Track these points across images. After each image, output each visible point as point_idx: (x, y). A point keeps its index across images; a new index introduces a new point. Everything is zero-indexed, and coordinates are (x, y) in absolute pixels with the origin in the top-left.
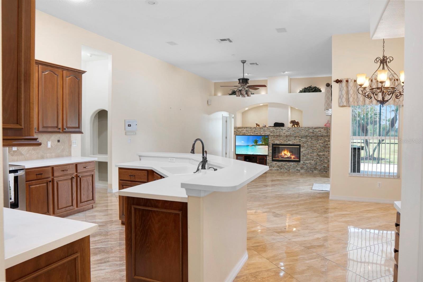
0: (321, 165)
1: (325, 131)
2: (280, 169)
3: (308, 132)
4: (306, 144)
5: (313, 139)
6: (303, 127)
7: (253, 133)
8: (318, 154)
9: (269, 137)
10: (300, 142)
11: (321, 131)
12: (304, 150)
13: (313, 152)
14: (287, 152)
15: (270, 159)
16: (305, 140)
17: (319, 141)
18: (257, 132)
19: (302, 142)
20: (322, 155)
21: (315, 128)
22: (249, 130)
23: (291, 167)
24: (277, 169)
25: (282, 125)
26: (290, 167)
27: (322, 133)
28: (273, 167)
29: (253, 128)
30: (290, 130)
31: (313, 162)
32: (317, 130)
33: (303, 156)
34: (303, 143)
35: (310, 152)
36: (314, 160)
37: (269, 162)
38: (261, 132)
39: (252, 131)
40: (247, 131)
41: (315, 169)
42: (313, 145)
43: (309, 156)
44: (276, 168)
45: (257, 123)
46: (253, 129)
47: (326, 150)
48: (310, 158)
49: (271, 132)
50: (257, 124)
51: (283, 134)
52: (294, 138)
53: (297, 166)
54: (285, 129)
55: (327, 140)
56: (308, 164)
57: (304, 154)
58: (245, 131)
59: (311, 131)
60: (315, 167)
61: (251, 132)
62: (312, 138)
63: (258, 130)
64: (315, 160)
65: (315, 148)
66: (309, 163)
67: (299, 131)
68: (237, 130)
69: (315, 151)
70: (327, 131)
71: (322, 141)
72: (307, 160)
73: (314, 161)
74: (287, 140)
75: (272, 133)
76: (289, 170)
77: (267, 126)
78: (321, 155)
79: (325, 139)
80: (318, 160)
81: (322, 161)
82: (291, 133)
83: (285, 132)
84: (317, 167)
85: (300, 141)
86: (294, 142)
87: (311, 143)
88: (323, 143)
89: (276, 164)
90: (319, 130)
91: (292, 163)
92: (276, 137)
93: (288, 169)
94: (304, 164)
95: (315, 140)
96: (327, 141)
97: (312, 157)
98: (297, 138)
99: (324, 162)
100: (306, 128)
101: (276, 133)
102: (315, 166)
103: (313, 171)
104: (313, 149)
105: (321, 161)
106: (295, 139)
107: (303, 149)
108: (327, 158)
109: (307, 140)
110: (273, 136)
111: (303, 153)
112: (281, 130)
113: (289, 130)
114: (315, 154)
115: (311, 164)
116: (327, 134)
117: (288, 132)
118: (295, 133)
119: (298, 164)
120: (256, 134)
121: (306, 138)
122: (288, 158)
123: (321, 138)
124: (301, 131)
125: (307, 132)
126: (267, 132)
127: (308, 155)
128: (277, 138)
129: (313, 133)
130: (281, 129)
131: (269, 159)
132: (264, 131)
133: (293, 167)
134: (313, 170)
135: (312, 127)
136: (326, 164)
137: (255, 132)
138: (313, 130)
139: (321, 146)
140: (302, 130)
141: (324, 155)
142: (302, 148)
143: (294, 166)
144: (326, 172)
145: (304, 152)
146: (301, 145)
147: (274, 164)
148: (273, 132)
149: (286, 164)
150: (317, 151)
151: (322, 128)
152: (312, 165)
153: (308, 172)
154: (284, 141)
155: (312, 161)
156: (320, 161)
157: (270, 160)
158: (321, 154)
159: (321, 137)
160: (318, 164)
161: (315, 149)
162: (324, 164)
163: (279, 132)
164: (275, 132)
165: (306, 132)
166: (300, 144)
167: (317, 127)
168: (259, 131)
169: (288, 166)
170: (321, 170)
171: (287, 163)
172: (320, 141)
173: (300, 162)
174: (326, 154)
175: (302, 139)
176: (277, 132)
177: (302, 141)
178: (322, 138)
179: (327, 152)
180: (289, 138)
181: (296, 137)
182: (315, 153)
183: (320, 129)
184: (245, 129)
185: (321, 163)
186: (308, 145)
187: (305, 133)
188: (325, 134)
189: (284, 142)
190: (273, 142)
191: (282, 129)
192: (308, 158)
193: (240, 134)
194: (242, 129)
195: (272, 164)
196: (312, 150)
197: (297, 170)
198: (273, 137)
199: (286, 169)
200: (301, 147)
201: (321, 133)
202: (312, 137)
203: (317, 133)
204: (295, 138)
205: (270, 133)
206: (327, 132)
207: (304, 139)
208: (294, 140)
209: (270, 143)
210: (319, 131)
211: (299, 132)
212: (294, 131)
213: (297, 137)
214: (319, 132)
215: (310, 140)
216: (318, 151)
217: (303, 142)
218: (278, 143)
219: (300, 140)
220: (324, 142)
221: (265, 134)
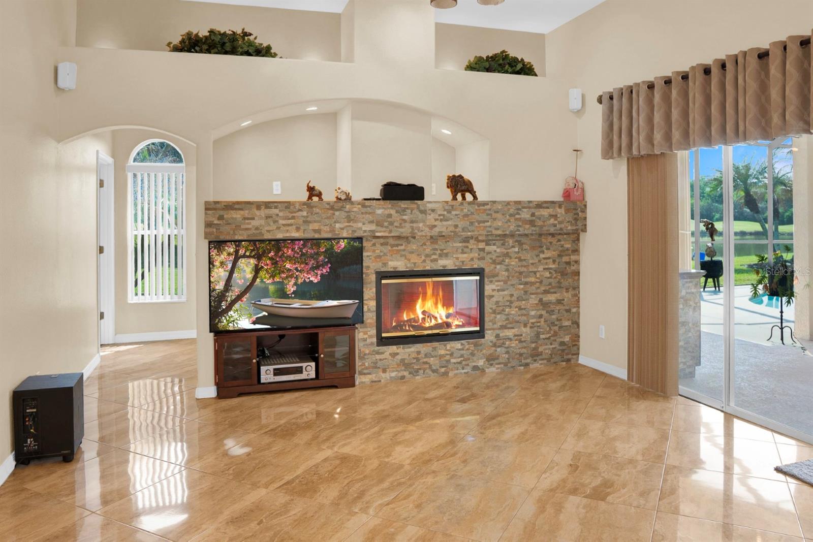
0: (552, 338)
1: (570, 217)
2: (410, 373)
3: (516, 219)
4: (503, 267)
5: (525, 247)
6: (500, 202)
7: (298, 229)
8: (541, 300)
9: (365, 244)
10: (483, 258)
11: (555, 217)
12: (498, 291)
13: (526, 292)
14: (436, 304)
15: (371, 337)
16: (498, 250)
17: (543, 252)
18: (316, 226)
19: (488, 258)
20: (554, 304)
21: (540, 205)
22: (281, 214)
23: (453, 361)
24: (400, 374)
25: (414, 193)
26: (448, 361)
27: (560, 223)
28: (384, 371)
29: (297, 207)
30: (454, 213)
31: (526, 331)
32: (545, 212)
33: (494, 312)
34: (494, 262)
35: (516, 294)
36: (529, 325)
37: (367, 352)
38: (335, 222)
39: (293, 218)
40: (270, 220)
41: (536, 355)
42: (525, 269)
43: (514, 311)
44: (393, 374)
45: (311, 185)
46: (300, 210)
47: (565, 283)
48: (517, 318)
49: (379, 224)
50: (311, 190)
51: (427, 229)
52: (461, 245)
53: (473, 354)
54: (433, 211)
55: (568, 246)
56: (510, 339)
57: (497, 302)
58: (263, 222)
59: (525, 215)
60: (535, 349)
61: (291, 225)
62: (521, 244)
63: (324, 216)
64: (533, 323)
65: (533, 279)
66: (515, 336)
67: (485, 217)
68: (221, 218)
69: (533, 289)
70: (575, 214)
71: (554, 251)
72: (509, 326)
73: (531, 327)
74: (435, 254)
75: (382, 226)
76: (446, 374)
77: (357, 197)
78: (550, 303)
79: (562, 243)
80: (542, 320)
81: (556, 325)
82: (456, 226)
83: (436, 220)
84: (540, 350)
85: (482, 254)
86: (463, 262)
87: (520, 260)
88: (557, 261)
89: (394, 355)
90: (550, 211)
91: (457, 345)
92: (391, 241)
93: (443, 370)
94: (499, 342)
95: (533, 248)
96: (568, 249)
97: (524, 312)
98: (472, 244)
99: (560, 327)
100: (508, 203)
101: (401, 226)
102: (533, 345)
103: (527, 365)
104: (526, 283)
105: (553, 324)
106: (465, 250)
107: (494, 287)
108: (568, 311)
109: (505, 251)
110: (382, 241)
111: (494, 299)
112: (418, 213)
113: (449, 212)
114: (533, 300)
115: (521, 341)
116: (574, 228)
117: (447, 220)
118: (472, 223)
119: (476, 345)
120: (315, 231)
121: (503, 244)
122: (438, 326)
123: (551, 243)
124: (495, 215)
125: (512, 220)
126: (360, 225)
127: (511, 307)
128: (397, 245)
129: (532, 223)
130: (418, 208)
131: (365, 340)
132: (349, 219)
133: (459, 360)
134: (528, 361)
135: (530, 202)
136: (567, 335)
137: (306, 222)
138: (533, 210)
139: (551, 269)
140: (496, 212)
141: (559, 302)
142: (491, 282)
143: (462, 356)
144: (568, 360)
145: (498, 296)
146: (487, 270)
147: (386, 355)
148: (386, 224)
149: (435, 349)
150: (539, 291)
151: (560, 207)
152: (524, 344)
153: (512, 369)
154: (423, 258)
155: (524, 330)
156: (548, 326)
157: (369, 341)
158: (552, 298)
159: (550, 239)
160: (542, 336)
161: (532, 284)
162: (561, 333)
163: (412, 222)
164: (396, 224)
165: (509, 221)
166: (482, 266)
167: (546, 202)
168: (328, 218)
169: (441, 356)
170: (552, 358)
171: (436, 344)
172: (548, 254)
173: (483, 337)
174: (567, 296)
175: (488, 248)
176: (405, 221)
177: (490, 256)
178: (554, 241)
179: (570, 290)
180: (441, 244)
181: (466, 240)
182: (533, 296)
183: (554, 208)
184: (263, 212)
185: (552, 332)
186: (510, 268)
187: (506, 226)
188: (569, 228)
189: (424, 261)
190: (380, 264)
191: (422, 208)
192: (511, 317)
193: (235, 234)
194: (246, 213)
195: (378, 357)
196: (522, 286)
197: (475, 368)
198: (382, 244)
199: (434, 371)
200: (486, 280)
201: (556, 222)
202: (523, 240)
203: (544, 222)
204: (464, 244)
205: (373, 227)
206: (576, 219)
207: (494, 248)
208: (460, 251)
209: (368, 267)
210: (551, 216)
211: (484, 222)
212: (466, 216)
213: (472, 241)
214: (552, 221)
215: (516, 249)
216: (543, 288)
217: (494, 257)
218: (401, 269)
219: (483, 250)
220: (560, 256)
221: (354, 231)
